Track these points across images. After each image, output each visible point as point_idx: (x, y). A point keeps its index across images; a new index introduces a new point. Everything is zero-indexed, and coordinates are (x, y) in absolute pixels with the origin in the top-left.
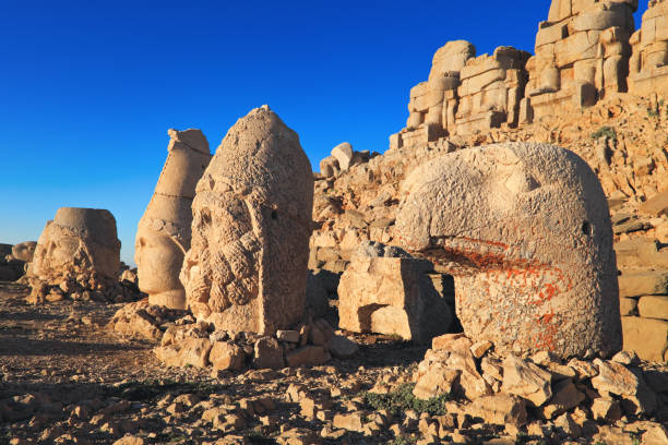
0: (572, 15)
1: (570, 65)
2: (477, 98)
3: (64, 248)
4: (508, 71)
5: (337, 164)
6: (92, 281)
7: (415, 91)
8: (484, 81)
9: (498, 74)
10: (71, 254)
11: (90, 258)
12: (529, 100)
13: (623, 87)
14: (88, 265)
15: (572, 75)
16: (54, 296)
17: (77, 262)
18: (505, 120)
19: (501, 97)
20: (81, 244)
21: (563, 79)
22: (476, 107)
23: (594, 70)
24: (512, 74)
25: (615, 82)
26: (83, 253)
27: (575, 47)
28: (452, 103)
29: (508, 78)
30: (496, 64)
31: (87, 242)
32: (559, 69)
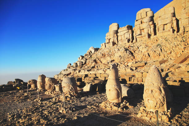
0: (141, 18)
1: (143, 29)
2: (123, 36)
3: (67, 87)
4: (129, 30)
5: (91, 52)
6: (75, 94)
7: (107, 34)
8: (124, 32)
9: (127, 31)
10: (69, 89)
11: (73, 89)
12: (136, 37)
13: (155, 34)
14: (73, 90)
15: (144, 31)
16: (68, 99)
17: (71, 90)
18: (130, 41)
19: (128, 36)
20: (71, 86)
21: (142, 32)
22: (123, 38)
23: (148, 30)
24: (130, 31)
25: (153, 32)
26: (72, 88)
27: (144, 26)
28: (116, 37)
29: (129, 32)
30: (127, 29)
31: (72, 85)
32: (141, 30)
